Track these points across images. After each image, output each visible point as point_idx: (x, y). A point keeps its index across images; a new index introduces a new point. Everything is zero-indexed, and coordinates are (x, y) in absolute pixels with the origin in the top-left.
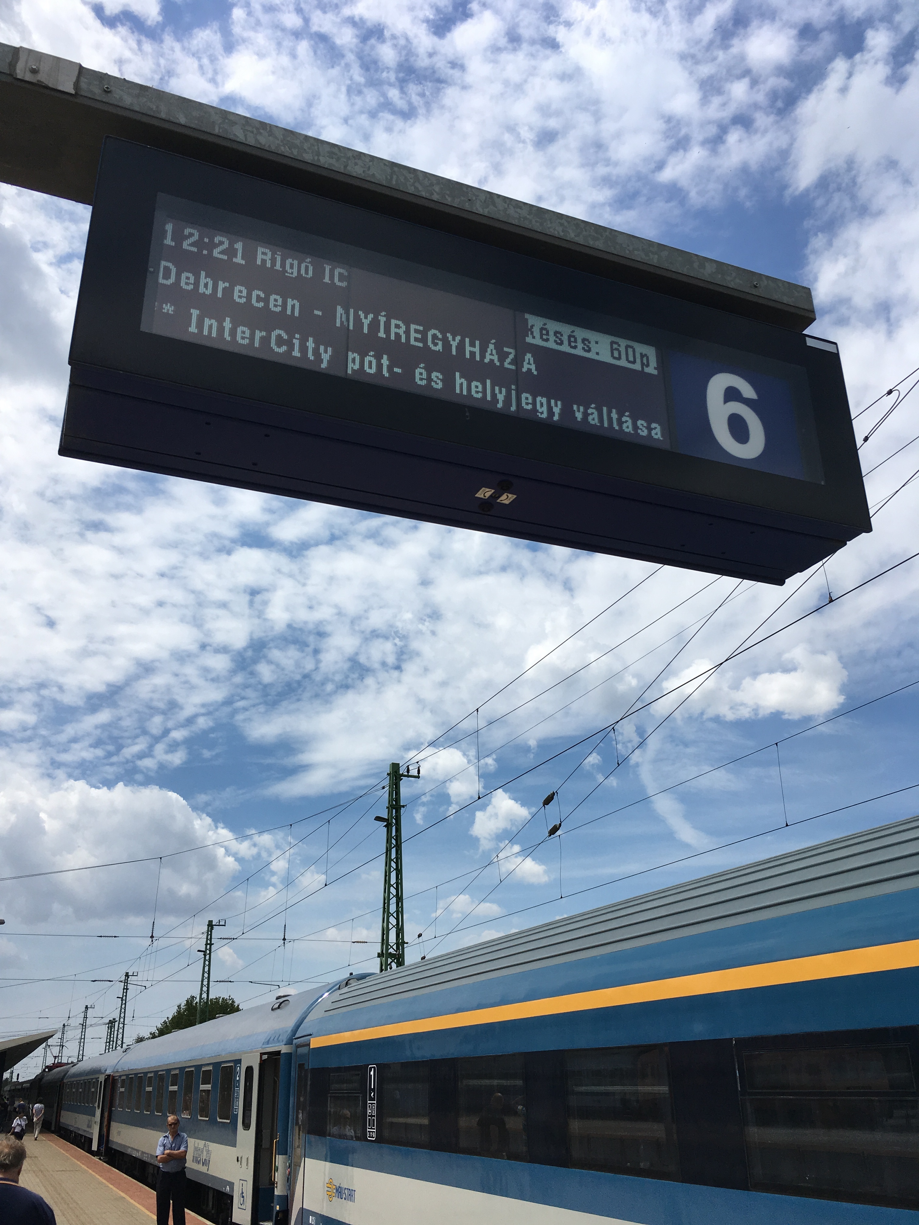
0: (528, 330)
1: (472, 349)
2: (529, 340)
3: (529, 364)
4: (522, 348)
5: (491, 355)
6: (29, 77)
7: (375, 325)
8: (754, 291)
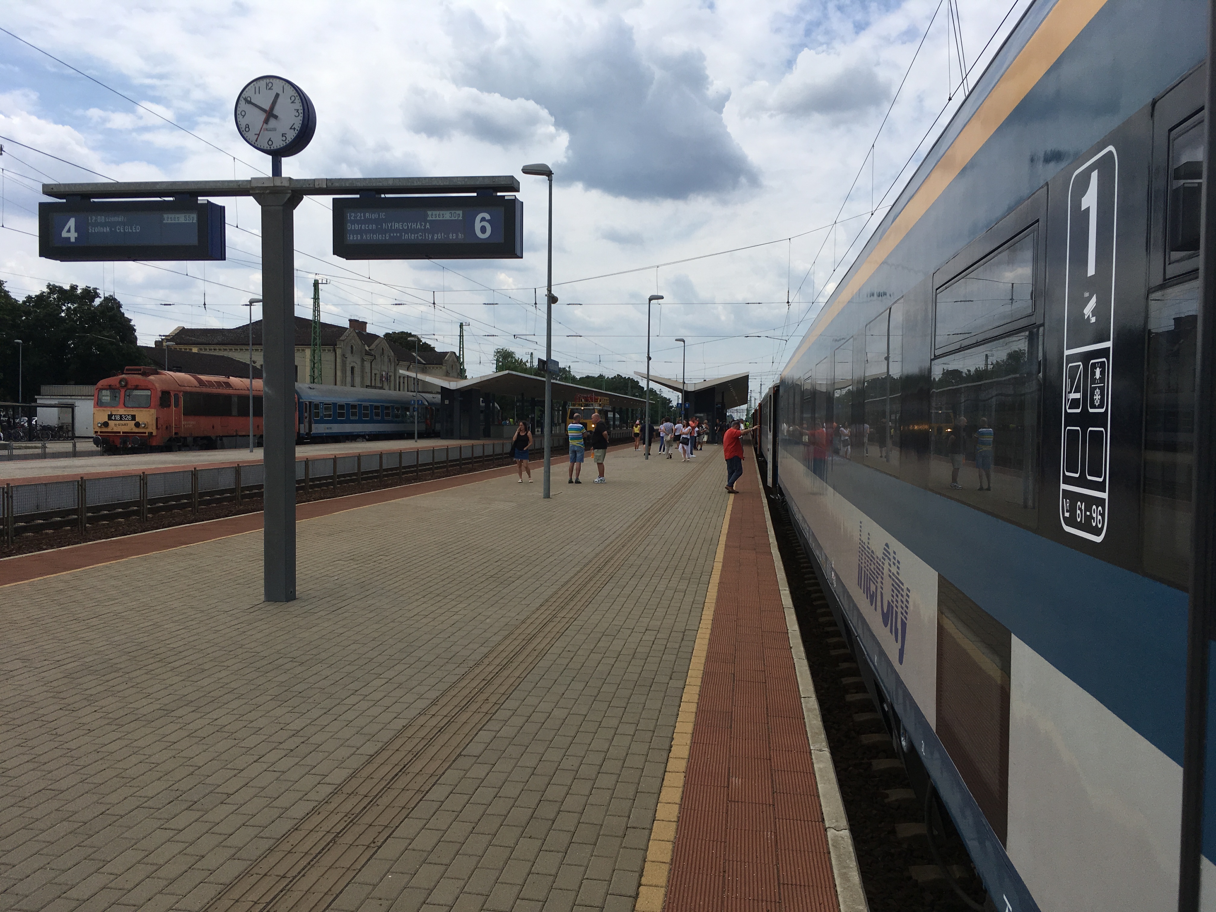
0: (427, 215)
1: (414, 226)
2: (428, 219)
3: (428, 226)
4: (426, 221)
5: (419, 226)
6: (318, 187)
7: (391, 226)
8: (494, 183)
